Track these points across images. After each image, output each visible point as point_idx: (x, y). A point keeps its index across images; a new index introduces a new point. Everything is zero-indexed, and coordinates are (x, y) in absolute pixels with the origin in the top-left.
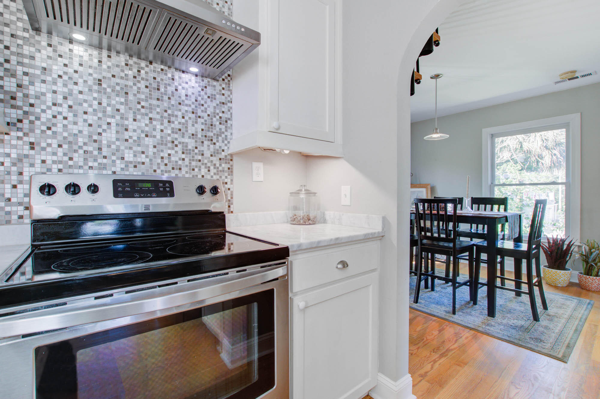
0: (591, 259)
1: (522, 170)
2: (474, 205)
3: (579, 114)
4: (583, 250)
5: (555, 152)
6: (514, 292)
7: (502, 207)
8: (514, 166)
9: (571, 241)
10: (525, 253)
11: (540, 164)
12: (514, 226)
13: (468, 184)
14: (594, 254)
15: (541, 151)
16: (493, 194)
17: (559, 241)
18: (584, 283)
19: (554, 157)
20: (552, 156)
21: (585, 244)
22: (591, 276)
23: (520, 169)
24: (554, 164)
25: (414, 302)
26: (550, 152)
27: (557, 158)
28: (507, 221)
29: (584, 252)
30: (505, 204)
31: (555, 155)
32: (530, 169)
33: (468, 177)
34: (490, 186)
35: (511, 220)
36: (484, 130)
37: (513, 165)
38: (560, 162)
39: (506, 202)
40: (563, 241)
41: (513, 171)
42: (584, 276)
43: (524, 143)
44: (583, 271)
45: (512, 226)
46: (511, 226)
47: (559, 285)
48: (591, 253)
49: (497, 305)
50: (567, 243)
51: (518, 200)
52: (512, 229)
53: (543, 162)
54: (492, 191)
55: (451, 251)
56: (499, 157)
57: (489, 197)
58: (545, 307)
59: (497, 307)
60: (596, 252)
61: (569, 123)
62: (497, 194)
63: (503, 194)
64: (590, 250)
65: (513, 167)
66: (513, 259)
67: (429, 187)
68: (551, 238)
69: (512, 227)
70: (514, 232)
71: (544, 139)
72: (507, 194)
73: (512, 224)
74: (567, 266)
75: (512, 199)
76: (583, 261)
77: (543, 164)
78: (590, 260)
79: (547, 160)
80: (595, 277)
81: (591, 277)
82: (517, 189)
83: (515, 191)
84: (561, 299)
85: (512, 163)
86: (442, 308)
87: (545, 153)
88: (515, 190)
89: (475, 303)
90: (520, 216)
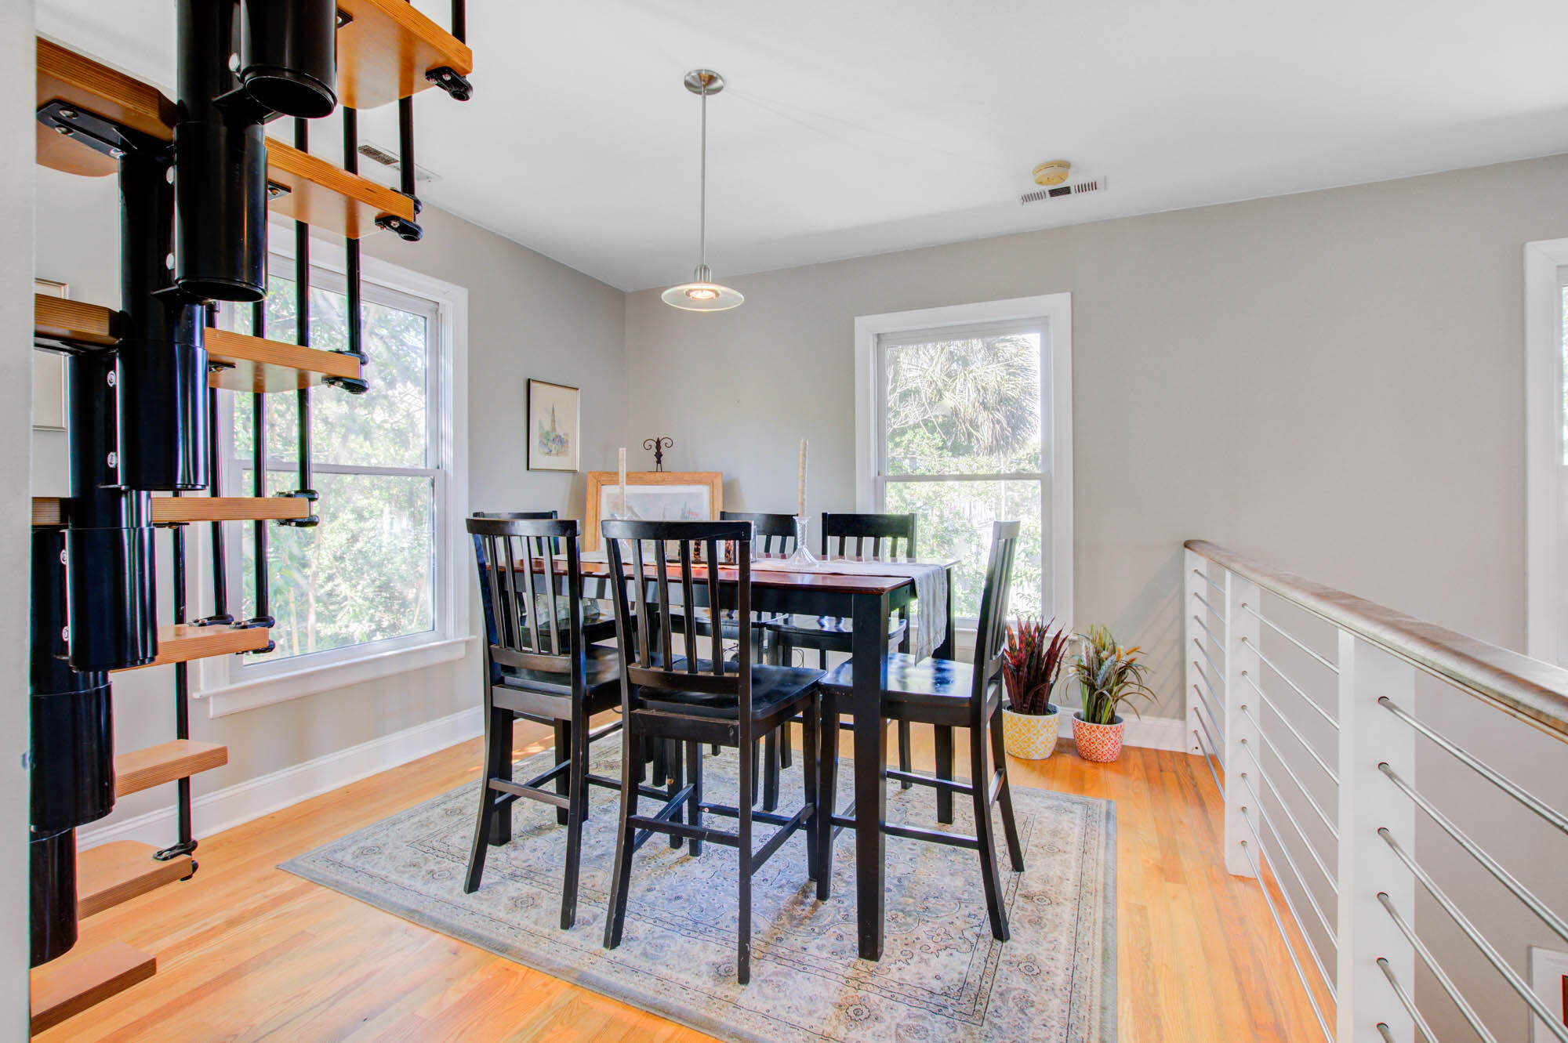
0: (1101, 677)
1: (942, 448)
2: (829, 537)
3: (1069, 294)
4: (1084, 654)
5: (999, 416)
6: (935, 789)
7: (902, 542)
8: (929, 438)
9: (1060, 632)
10: (967, 705)
11: (974, 440)
12: (934, 611)
13: (804, 468)
14: (1107, 663)
15: (976, 411)
16: (883, 504)
17: (1033, 629)
18: (1087, 744)
19: (996, 425)
20: (994, 424)
21: (1088, 639)
22: (1100, 723)
23: (941, 444)
24: (997, 441)
25: (606, 945)
26: (991, 416)
27: (1001, 427)
28: (913, 593)
29: (1085, 659)
30: (909, 533)
31: (999, 422)
32: (957, 450)
33: (802, 446)
34: (875, 480)
35: (925, 592)
36: (857, 320)
37: (927, 434)
38: (1007, 437)
39: (911, 527)
40: (1042, 631)
41: (926, 449)
42: (1087, 724)
43: (946, 394)
44: (1082, 711)
45: (928, 610)
46: (926, 612)
47: (1036, 757)
48: (1100, 663)
49: (887, 885)
50: (1050, 635)
51: (936, 520)
52: (928, 622)
53: (979, 435)
54: (879, 496)
55: (735, 728)
56: (897, 414)
57: (871, 512)
58: (1018, 865)
59: (886, 895)
60: (1109, 660)
61: (1046, 317)
62: (893, 505)
63: (907, 505)
64: (1098, 653)
65: (925, 441)
66: (932, 725)
67: (719, 482)
68: (1013, 623)
69: (928, 615)
70: (934, 628)
71: (979, 387)
72: (914, 504)
73: (928, 605)
74: (1052, 700)
75: (925, 516)
76: (1084, 683)
77: (977, 439)
78: (1099, 682)
79: (985, 434)
80: (1108, 726)
81: (1101, 726)
82: (934, 492)
83: (930, 498)
84: (1047, 813)
85: (923, 431)
86: (705, 948)
87: (983, 417)
88: (931, 494)
89: (823, 895)
90: (948, 572)
